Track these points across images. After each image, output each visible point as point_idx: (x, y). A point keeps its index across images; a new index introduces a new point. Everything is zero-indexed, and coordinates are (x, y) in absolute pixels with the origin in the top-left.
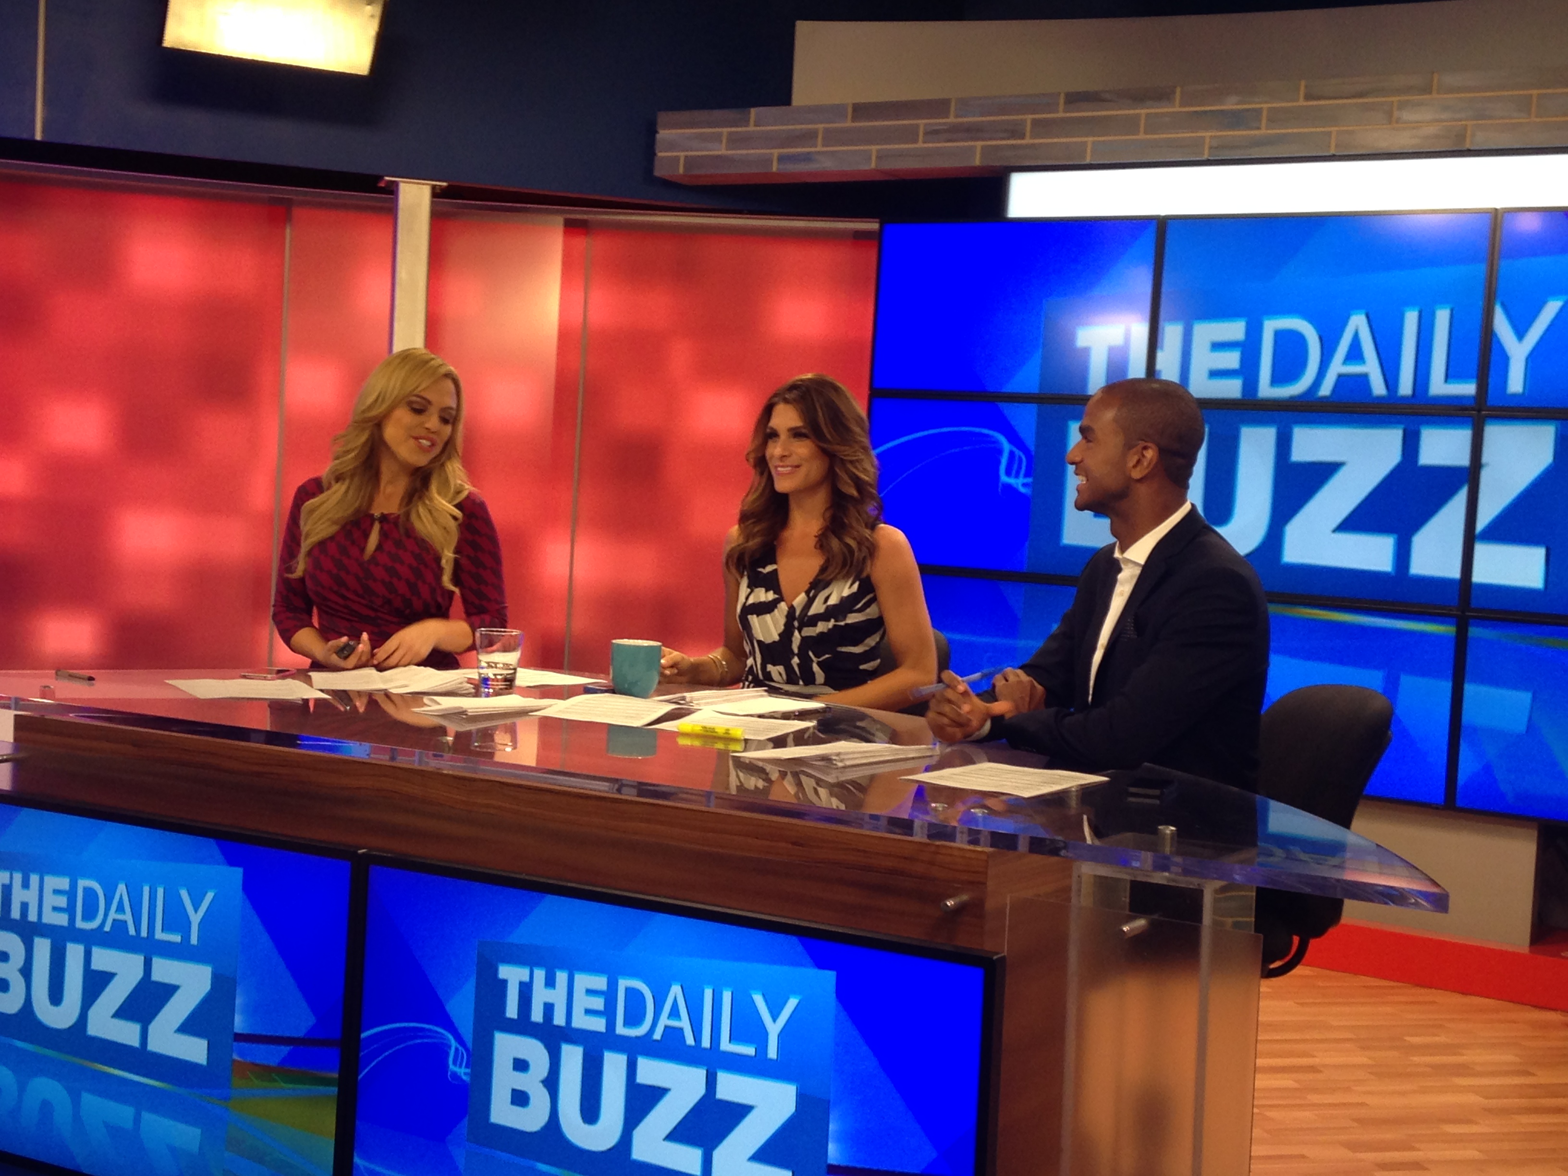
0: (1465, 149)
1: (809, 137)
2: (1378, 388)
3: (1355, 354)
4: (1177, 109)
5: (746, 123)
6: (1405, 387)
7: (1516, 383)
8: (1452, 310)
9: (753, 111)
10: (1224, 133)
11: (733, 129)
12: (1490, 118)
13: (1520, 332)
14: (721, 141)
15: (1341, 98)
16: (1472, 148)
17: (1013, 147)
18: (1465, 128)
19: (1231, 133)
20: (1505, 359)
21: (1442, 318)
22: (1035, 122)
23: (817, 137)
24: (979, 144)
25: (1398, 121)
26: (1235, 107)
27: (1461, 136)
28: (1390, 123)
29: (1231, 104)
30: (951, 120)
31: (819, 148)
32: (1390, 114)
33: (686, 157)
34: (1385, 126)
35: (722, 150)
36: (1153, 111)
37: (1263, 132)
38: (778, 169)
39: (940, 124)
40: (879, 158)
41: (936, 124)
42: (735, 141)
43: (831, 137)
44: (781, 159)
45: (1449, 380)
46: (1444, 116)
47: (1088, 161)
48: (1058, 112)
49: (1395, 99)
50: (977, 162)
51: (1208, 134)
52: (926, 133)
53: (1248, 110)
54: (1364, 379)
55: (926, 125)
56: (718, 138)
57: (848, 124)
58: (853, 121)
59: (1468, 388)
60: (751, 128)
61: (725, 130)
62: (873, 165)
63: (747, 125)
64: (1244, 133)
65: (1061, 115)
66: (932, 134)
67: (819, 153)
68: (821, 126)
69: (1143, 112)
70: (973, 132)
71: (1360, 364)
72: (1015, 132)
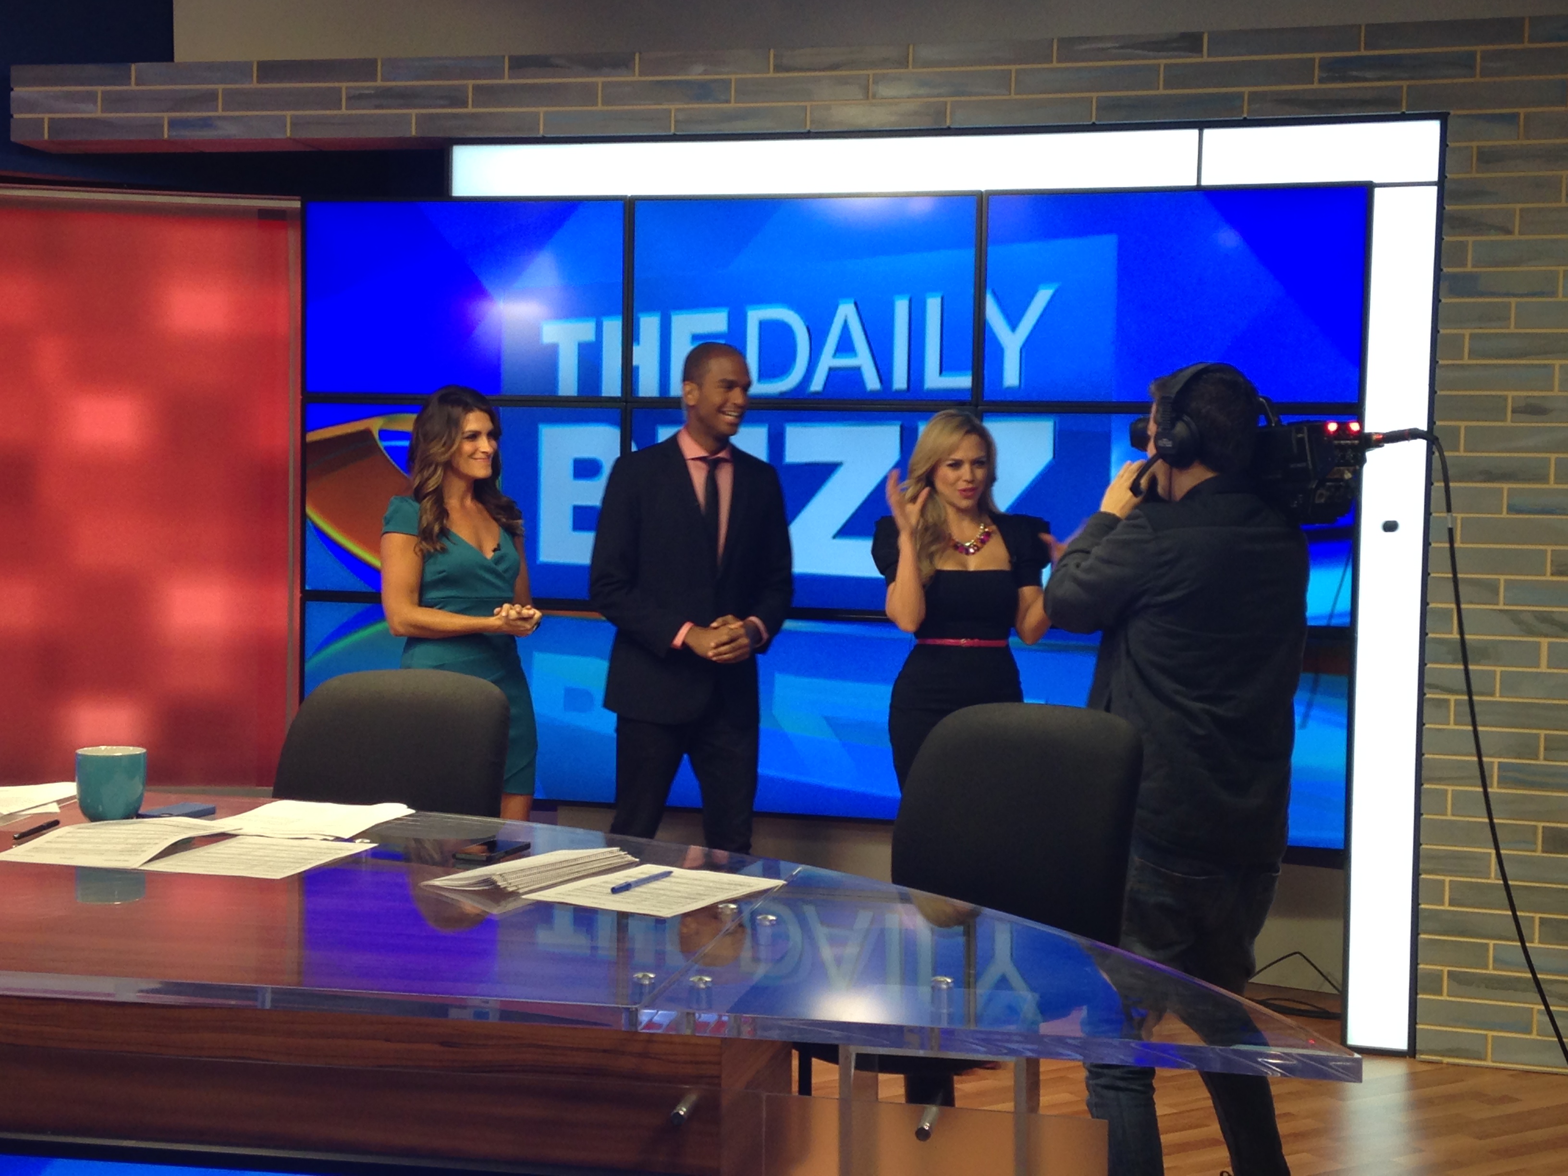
0: (945, 127)
1: (209, 99)
2: (872, 382)
3: (845, 346)
4: (636, 78)
5: (126, 80)
6: (900, 381)
7: (1011, 376)
8: (942, 299)
9: (133, 67)
10: (691, 106)
11: (108, 88)
12: (970, 94)
13: (1013, 321)
14: (95, 102)
15: (815, 70)
16: (952, 127)
17: (455, 116)
18: (946, 103)
19: (696, 106)
20: (999, 351)
21: (933, 306)
22: (476, 88)
23: (217, 99)
24: (414, 112)
25: (874, 96)
26: (700, 77)
27: (941, 113)
28: (868, 98)
29: (696, 74)
30: (379, 83)
31: (220, 113)
32: (866, 89)
33: (51, 120)
34: (862, 102)
35: (96, 112)
36: (609, 79)
37: (732, 105)
38: (168, 135)
39: (368, 88)
40: (293, 124)
41: (363, 88)
42: (111, 101)
43: (234, 100)
44: (173, 123)
45: (944, 373)
46: (922, 91)
47: (541, 133)
48: (502, 78)
49: (870, 72)
50: (414, 133)
51: (673, 107)
52: (349, 98)
53: (715, 81)
54: (856, 371)
55: (347, 88)
56: (90, 98)
57: (254, 85)
58: (259, 82)
59: (963, 381)
60: (133, 87)
61: (99, 89)
62: (288, 134)
63: (129, 84)
64: (713, 106)
65: (506, 81)
66: (356, 99)
67: (219, 118)
68: (220, 87)
69: (599, 80)
70: (406, 98)
71: (852, 357)
72: (456, 99)
